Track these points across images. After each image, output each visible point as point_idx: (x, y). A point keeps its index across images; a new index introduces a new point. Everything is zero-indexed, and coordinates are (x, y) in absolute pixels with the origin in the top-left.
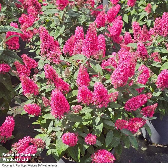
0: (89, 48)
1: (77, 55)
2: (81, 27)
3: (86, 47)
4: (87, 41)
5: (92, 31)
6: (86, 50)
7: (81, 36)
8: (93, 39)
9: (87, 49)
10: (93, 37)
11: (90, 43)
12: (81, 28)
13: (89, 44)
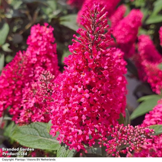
0: (84, 117)
1: (35, 124)
2: (48, 27)
3: (66, 110)
4: (73, 85)
5: (95, 43)
6: (69, 125)
7: (48, 56)
8: (100, 78)
9: (73, 121)
10: (98, 70)
11: (87, 95)
12: (47, 31)
13: (83, 100)
